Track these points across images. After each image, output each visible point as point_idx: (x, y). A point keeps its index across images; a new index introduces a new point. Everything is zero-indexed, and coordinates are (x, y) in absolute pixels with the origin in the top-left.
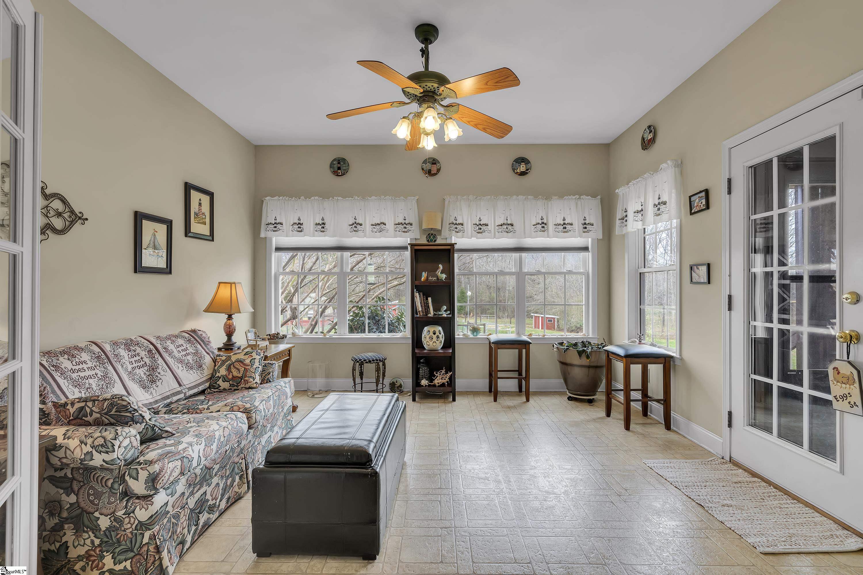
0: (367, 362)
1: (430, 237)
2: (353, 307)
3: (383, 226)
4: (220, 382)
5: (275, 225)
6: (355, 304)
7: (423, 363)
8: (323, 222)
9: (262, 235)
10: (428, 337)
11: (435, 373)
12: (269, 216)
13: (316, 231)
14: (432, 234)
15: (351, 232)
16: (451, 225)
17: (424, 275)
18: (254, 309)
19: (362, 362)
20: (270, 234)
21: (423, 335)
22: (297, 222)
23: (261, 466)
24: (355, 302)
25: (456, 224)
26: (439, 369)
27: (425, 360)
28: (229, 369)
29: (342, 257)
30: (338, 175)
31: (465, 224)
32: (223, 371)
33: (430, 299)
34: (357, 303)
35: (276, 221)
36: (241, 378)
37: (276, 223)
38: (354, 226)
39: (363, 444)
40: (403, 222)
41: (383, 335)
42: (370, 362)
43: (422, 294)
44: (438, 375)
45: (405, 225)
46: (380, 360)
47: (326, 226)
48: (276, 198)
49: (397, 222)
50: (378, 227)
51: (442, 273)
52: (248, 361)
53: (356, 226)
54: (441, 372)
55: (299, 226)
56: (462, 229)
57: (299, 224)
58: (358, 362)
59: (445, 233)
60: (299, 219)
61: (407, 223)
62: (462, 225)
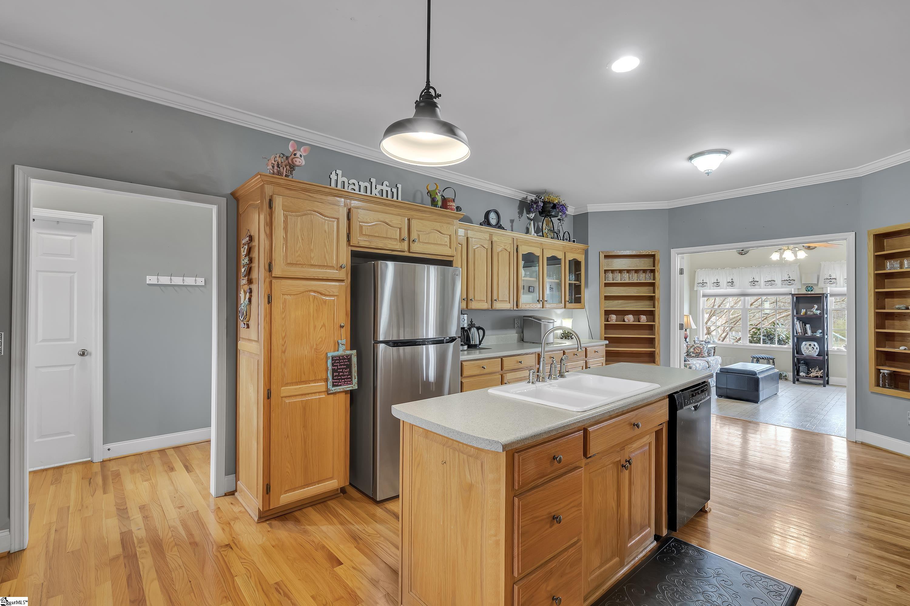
0: (761, 359)
1: (807, 288)
2: (752, 329)
3: (773, 282)
4: (691, 354)
5: (703, 284)
6: (754, 326)
7: (802, 363)
8: (732, 281)
9: (695, 289)
10: (805, 348)
11: (810, 369)
12: (699, 279)
13: (728, 286)
14: (809, 287)
15: (751, 286)
16: (825, 280)
17: (803, 311)
18: (697, 327)
19: (758, 358)
20: (700, 288)
21: (802, 347)
22: (716, 281)
23: (719, 372)
24: (755, 325)
25: (831, 279)
26: (814, 367)
27: (804, 361)
28: (694, 349)
29: (745, 300)
30: (742, 255)
31: (838, 279)
32: (692, 350)
33: (808, 326)
34: (756, 326)
35: (703, 282)
36: (700, 353)
37: (703, 283)
38: (752, 283)
39: (756, 371)
40: (788, 279)
41: (774, 346)
42: (763, 358)
43: (801, 322)
44: (813, 371)
45: (789, 281)
46: (770, 359)
47: (734, 283)
48: (704, 269)
49: (784, 280)
50: (770, 283)
51: (817, 310)
52: (701, 347)
53: (754, 283)
54: (816, 369)
55: (717, 284)
56: (835, 282)
57: (717, 282)
58: (755, 358)
59: (821, 284)
60: (717, 280)
61: (791, 280)
62: (836, 279)
